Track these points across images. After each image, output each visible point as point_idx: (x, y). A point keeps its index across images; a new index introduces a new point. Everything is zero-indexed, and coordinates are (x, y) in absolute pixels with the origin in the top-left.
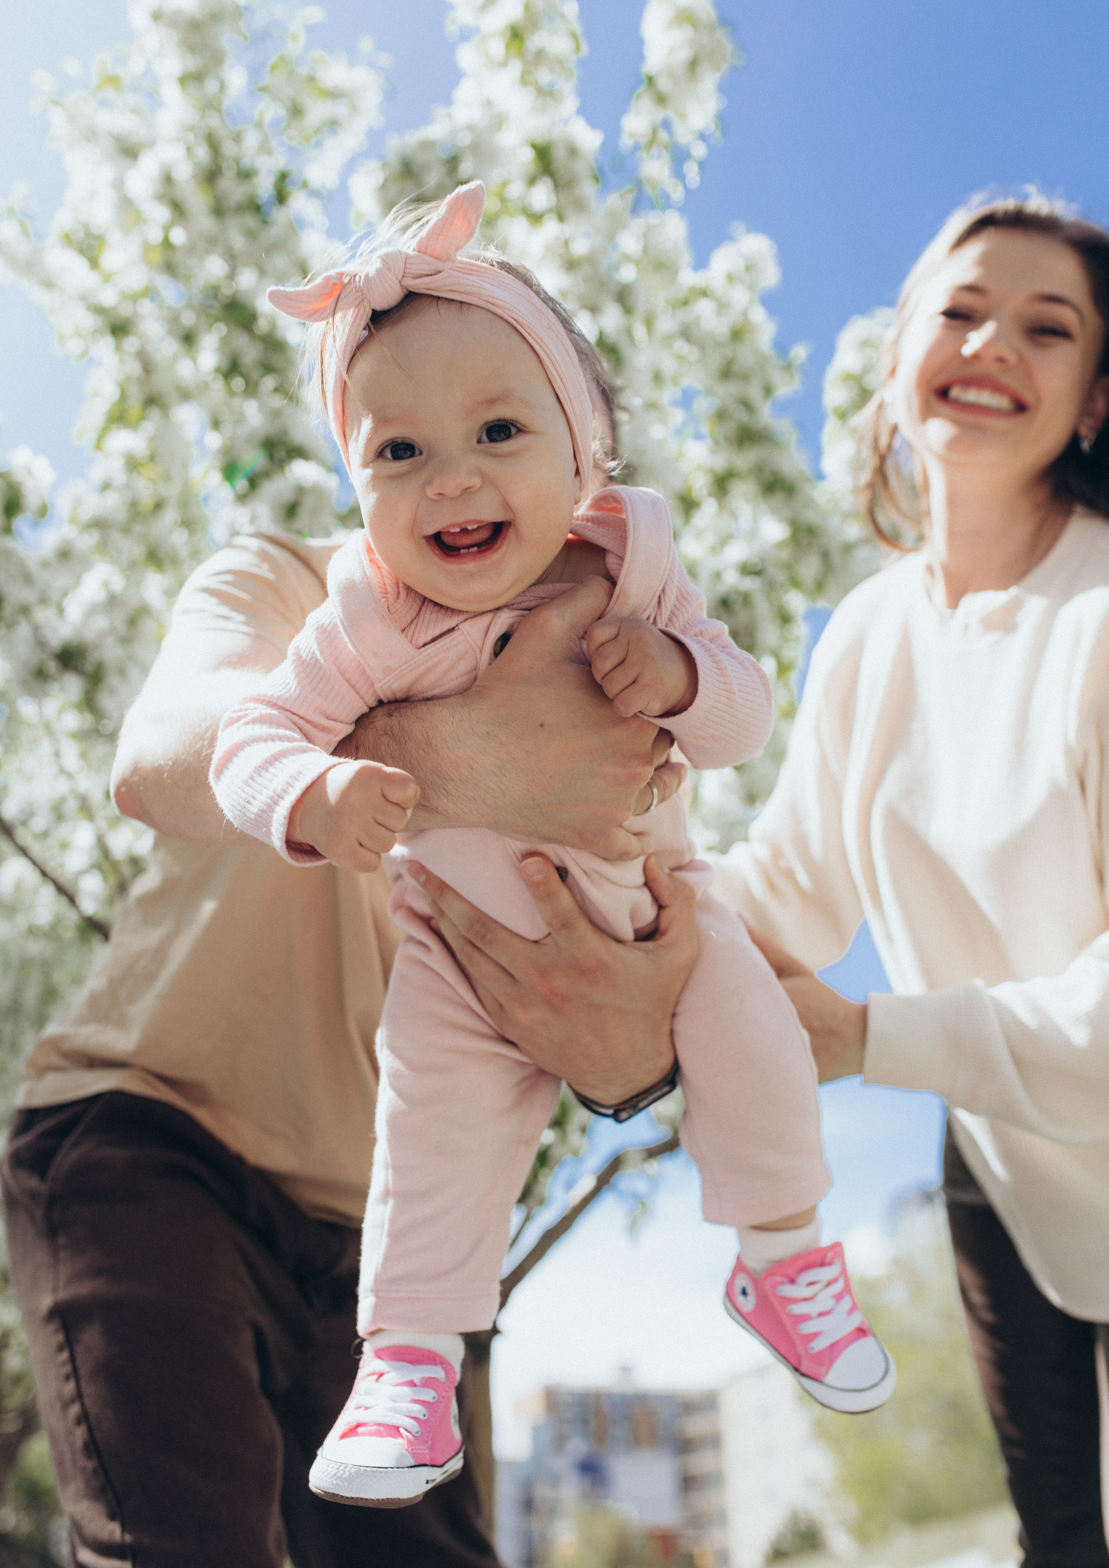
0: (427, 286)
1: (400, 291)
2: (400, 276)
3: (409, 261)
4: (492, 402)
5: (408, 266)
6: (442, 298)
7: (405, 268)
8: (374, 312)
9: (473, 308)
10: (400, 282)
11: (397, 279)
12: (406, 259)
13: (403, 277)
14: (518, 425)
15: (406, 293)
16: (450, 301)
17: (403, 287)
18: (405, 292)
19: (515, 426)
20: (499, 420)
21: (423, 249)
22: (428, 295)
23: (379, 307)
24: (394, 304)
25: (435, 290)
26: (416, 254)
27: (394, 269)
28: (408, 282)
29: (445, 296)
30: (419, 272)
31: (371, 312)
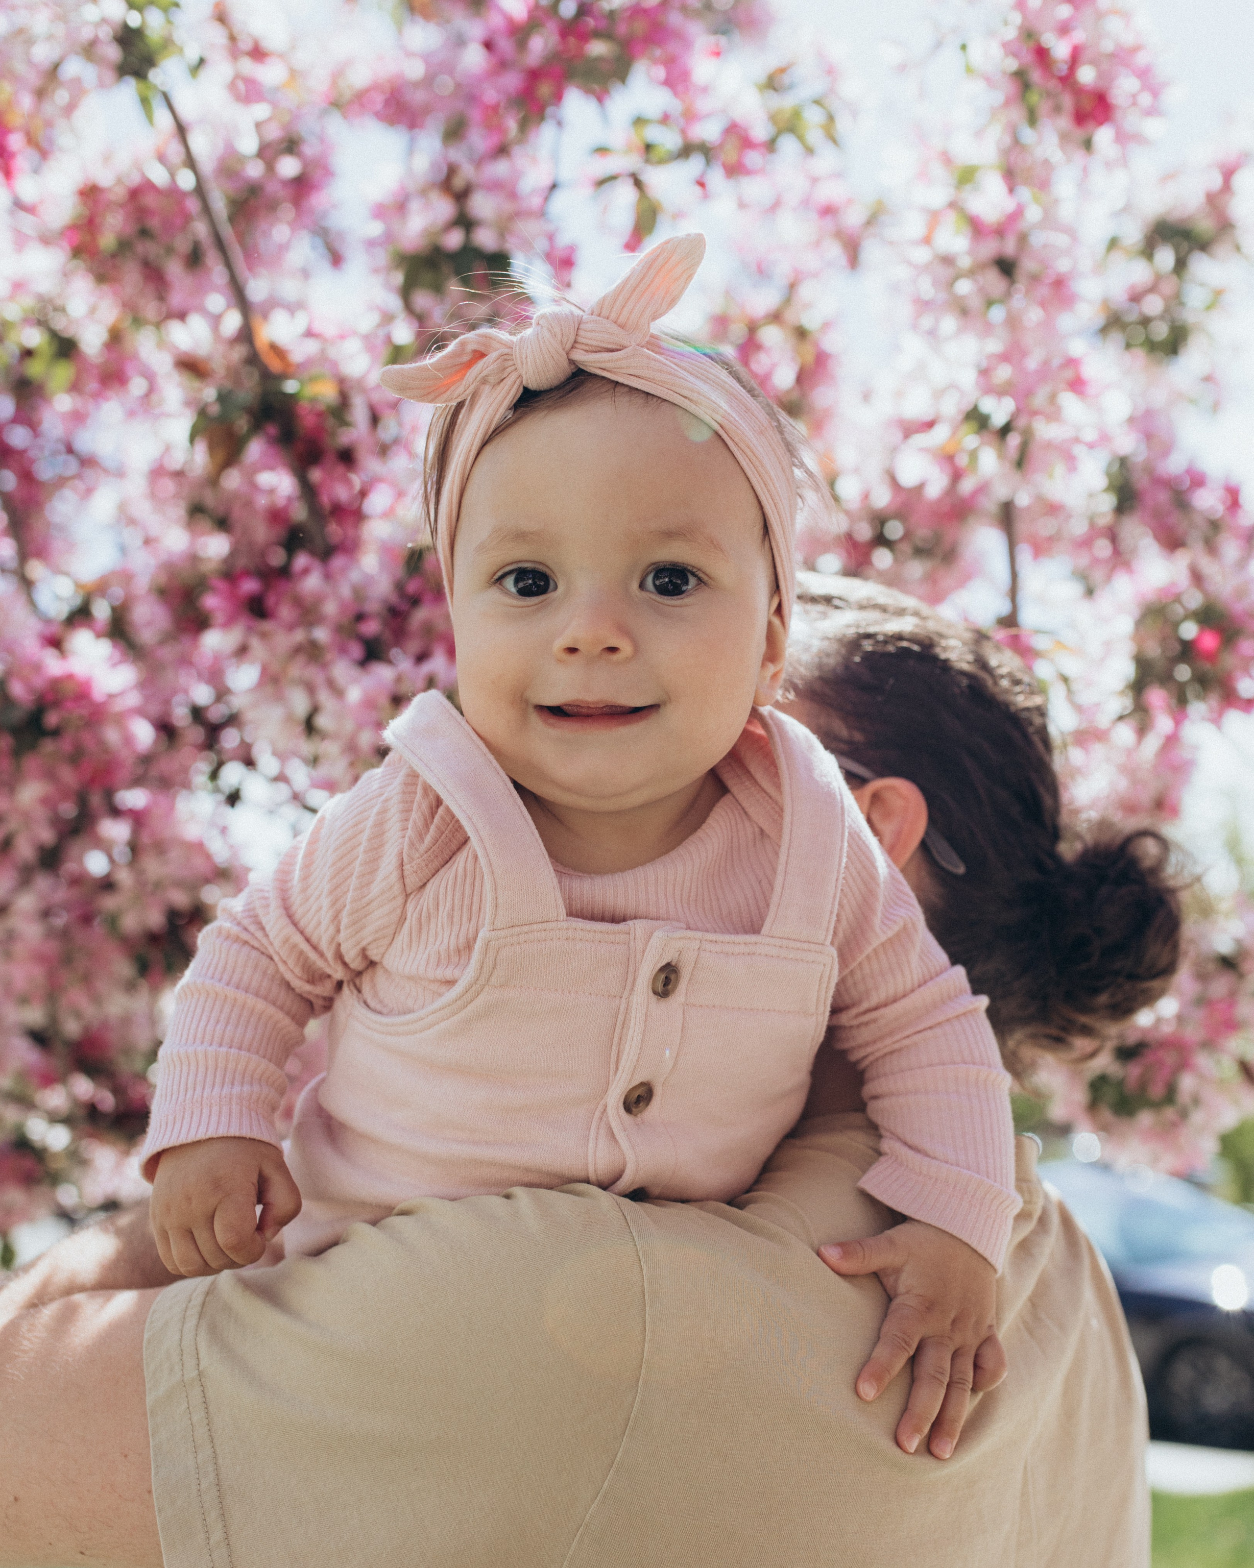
0: (603, 365)
1: (565, 363)
2: (569, 345)
3: (582, 326)
4: (669, 535)
5: (581, 333)
6: (623, 385)
7: (577, 335)
8: (526, 390)
9: (665, 404)
10: (567, 354)
11: (564, 349)
12: (579, 324)
13: (573, 347)
14: (701, 575)
15: (574, 371)
16: (632, 390)
17: (572, 362)
18: (573, 369)
19: (693, 574)
20: (674, 565)
21: (605, 312)
22: (603, 378)
23: (533, 385)
24: (556, 382)
25: (614, 373)
26: (594, 317)
27: (560, 336)
28: (579, 356)
29: (626, 382)
30: (595, 343)
31: (521, 389)
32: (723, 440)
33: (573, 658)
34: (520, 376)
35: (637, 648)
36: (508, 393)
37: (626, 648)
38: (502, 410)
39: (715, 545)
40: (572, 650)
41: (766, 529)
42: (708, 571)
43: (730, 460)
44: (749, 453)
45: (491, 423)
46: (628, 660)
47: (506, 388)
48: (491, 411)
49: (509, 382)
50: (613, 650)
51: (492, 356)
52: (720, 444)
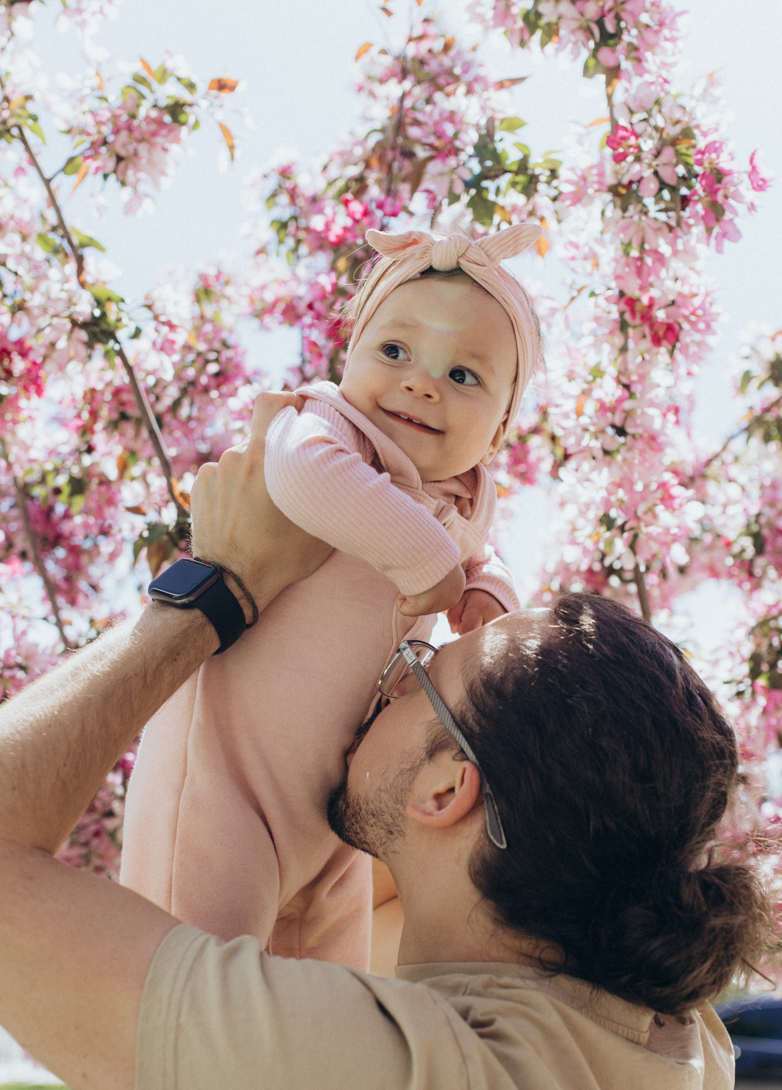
0: (472, 270)
1: (455, 262)
2: (460, 255)
3: (470, 248)
5: (468, 251)
6: (477, 283)
7: (466, 251)
8: (431, 267)
9: (494, 300)
10: (458, 258)
11: (457, 255)
12: (469, 246)
13: (461, 256)
14: (480, 380)
16: (481, 287)
17: (458, 263)
18: (457, 266)
21: (482, 246)
22: (469, 276)
23: (436, 266)
24: (447, 269)
25: (476, 276)
26: (477, 246)
27: (458, 248)
28: (462, 261)
29: (480, 282)
30: (472, 258)
31: (429, 266)
32: (513, 325)
33: (408, 392)
34: (432, 260)
35: (442, 399)
36: (422, 265)
37: (436, 397)
38: (417, 272)
39: (492, 371)
40: (410, 389)
41: (516, 379)
42: (484, 380)
43: (513, 337)
44: (523, 339)
45: (408, 276)
46: (435, 403)
47: (423, 262)
48: (410, 271)
49: (425, 259)
50: (429, 396)
51: (421, 245)
52: (511, 328)
